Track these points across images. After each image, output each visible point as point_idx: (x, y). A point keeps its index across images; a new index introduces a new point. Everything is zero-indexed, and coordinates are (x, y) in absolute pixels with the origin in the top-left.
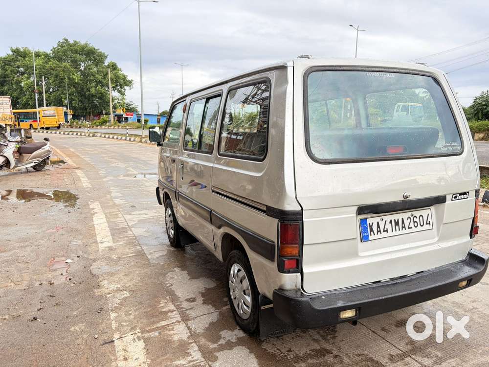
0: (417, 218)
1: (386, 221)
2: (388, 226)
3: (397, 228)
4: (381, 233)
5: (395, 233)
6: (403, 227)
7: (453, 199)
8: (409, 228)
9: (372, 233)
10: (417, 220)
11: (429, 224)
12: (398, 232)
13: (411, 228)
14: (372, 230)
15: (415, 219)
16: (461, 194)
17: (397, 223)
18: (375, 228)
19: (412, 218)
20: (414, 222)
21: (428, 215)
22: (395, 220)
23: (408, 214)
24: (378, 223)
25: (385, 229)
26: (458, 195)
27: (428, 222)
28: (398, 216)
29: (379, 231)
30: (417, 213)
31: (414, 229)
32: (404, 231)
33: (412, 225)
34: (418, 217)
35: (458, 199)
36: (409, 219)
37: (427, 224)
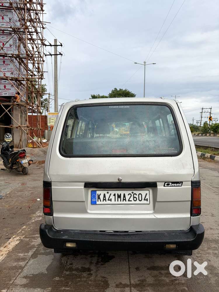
0: (136, 195)
1: (111, 194)
2: (112, 197)
3: (119, 199)
4: (106, 201)
5: (117, 202)
6: (123, 200)
7: (166, 185)
8: (129, 200)
9: (99, 200)
10: (137, 197)
11: (147, 200)
12: (119, 202)
13: (131, 201)
14: (99, 198)
15: (135, 196)
16: (173, 183)
17: (119, 196)
18: (102, 197)
19: (132, 194)
20: (134, 197)
21: (147, 194)
22: (118, 194)
23: (130, 192)
24: (104, 194)
25: (110, 199)
26: (171, 183)
27: (146, 199)
28: (122, 192)
29: (104, 199)
30: (137, 192)
31: (133, 202)
32: (124, 202)
33: (132, 199)
34: (138, 195)
35: (171, 186)
36: (130, 195)
37: (145, 200)
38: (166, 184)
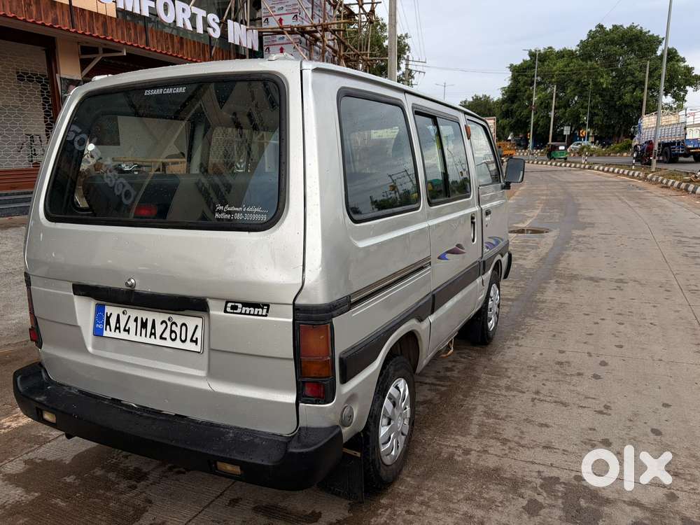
0: (177, 326)
1: (129, 316)
2: (132, 325)
3: (144, 331)
4: (120, 332)
5: (138, 339)
6: (151, 334)
7: (229, 310)
8: (161, 338)
9: (108, 327)
10: (177, 330)
11: (196, 342)
12: (143, 339)
13: (165, 339)
14: (108, 323)
15: (174, 328)
17: (144, 325)
18: (113, 321)
19: (169, 324)
20: (172, 331)
21: (197, 326)
22: (142, 319)
23: (165, 317)
24: (118, 316)
25: (127, 328)
26: (240, 306)
27: (194, 339)
28: (149, 316)
29: (118, 328)
30: (179, 319)
31: (168, 343)
32: (152, 340)
33: (167, 335)
34: (179, 326)
35: (241, 313)
36: (164, 325)
37: (192, 340)
38: (229, 305)
